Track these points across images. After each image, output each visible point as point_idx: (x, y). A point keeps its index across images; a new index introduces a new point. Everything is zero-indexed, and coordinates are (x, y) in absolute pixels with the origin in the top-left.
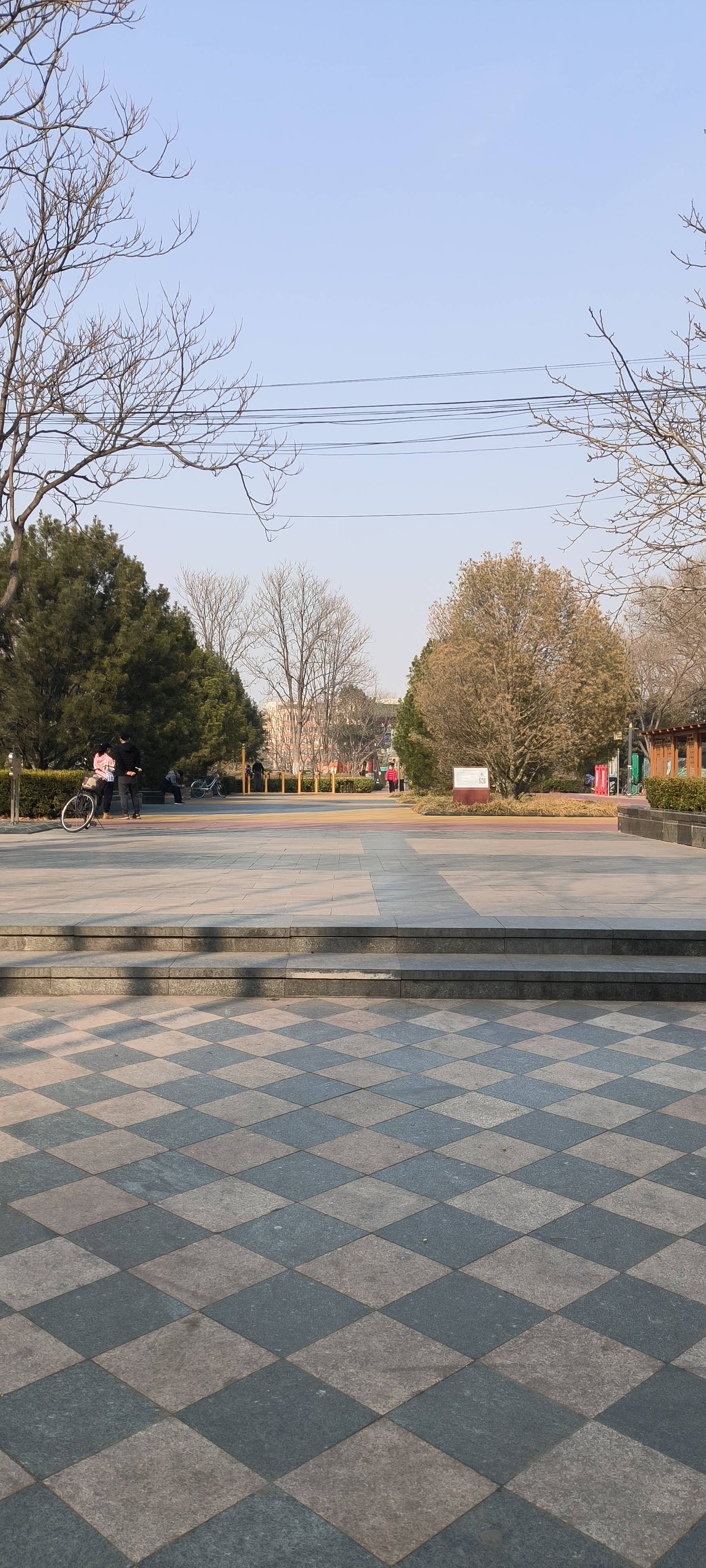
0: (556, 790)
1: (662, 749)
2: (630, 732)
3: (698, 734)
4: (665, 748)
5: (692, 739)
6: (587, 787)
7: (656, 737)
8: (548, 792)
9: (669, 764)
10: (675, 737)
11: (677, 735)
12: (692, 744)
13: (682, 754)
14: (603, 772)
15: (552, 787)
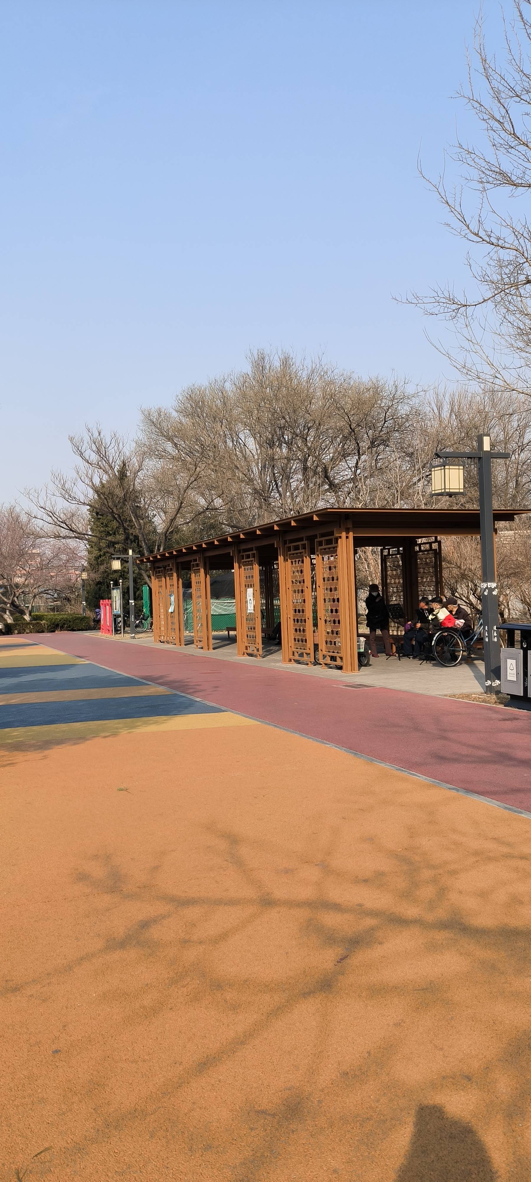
0: (62, 628)
1: (163, 579)
2: (130, 560)
3: (205, 558)
4: (168, 578)
5: (197, 565)
6: (96, 625)
7: (157, 565)
8: (54, 631)
9: (172, 598)
10: (177, 564)
11: (180, 560)
12: (197, 571)
13: (187, 585)
14: (108, 607)
15: (57, 625)
